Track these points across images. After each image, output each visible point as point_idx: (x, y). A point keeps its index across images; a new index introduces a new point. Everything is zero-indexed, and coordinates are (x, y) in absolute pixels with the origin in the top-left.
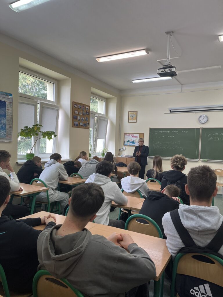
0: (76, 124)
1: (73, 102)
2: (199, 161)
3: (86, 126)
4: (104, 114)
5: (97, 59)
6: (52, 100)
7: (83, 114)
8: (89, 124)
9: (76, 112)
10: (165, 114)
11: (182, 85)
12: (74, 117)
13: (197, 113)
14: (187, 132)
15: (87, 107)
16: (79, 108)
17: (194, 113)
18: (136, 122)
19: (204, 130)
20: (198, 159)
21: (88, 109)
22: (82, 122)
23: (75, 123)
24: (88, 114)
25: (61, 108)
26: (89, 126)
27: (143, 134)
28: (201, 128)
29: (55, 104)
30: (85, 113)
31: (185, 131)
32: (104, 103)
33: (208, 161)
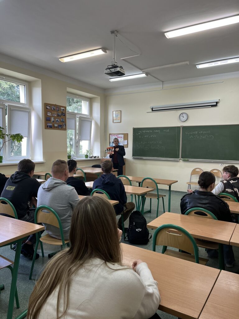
0: (49, 126)
1: (45, 103)
2: (180, 160)
3: (62, 126)
4: (88, 114)
5: (60, 60)
6: (24, 103)
7: (58, 115)
8: (65, 125)
9: (49, 114)
10: (147, 112)
11: (163, 82)
12: (47, 119)
13: (177, 111)
14: (168, 131)
15: (62, 108)
16: (52, 109)
17: (175, 111)
18: (121, 122)
19: (184, 128)
20: (179, 158)
21: (63, 110)
22: (56, 123)
23: (48, 124)
24: (64, 115)
25: (33, 110)
26: (66, 127)
27: (128, 134)
28: (181, 126)
29: (27, 107)
30: (60, 114)
31: (167, 130)
32: (88, 103)
33: (188, 160)
